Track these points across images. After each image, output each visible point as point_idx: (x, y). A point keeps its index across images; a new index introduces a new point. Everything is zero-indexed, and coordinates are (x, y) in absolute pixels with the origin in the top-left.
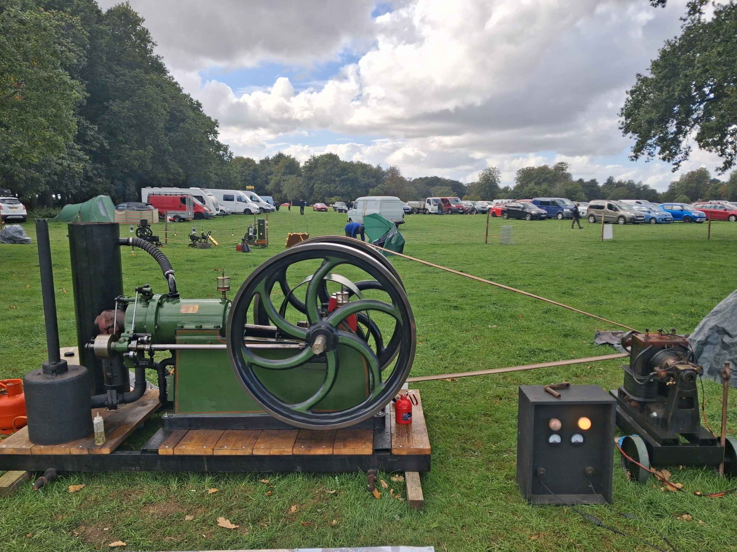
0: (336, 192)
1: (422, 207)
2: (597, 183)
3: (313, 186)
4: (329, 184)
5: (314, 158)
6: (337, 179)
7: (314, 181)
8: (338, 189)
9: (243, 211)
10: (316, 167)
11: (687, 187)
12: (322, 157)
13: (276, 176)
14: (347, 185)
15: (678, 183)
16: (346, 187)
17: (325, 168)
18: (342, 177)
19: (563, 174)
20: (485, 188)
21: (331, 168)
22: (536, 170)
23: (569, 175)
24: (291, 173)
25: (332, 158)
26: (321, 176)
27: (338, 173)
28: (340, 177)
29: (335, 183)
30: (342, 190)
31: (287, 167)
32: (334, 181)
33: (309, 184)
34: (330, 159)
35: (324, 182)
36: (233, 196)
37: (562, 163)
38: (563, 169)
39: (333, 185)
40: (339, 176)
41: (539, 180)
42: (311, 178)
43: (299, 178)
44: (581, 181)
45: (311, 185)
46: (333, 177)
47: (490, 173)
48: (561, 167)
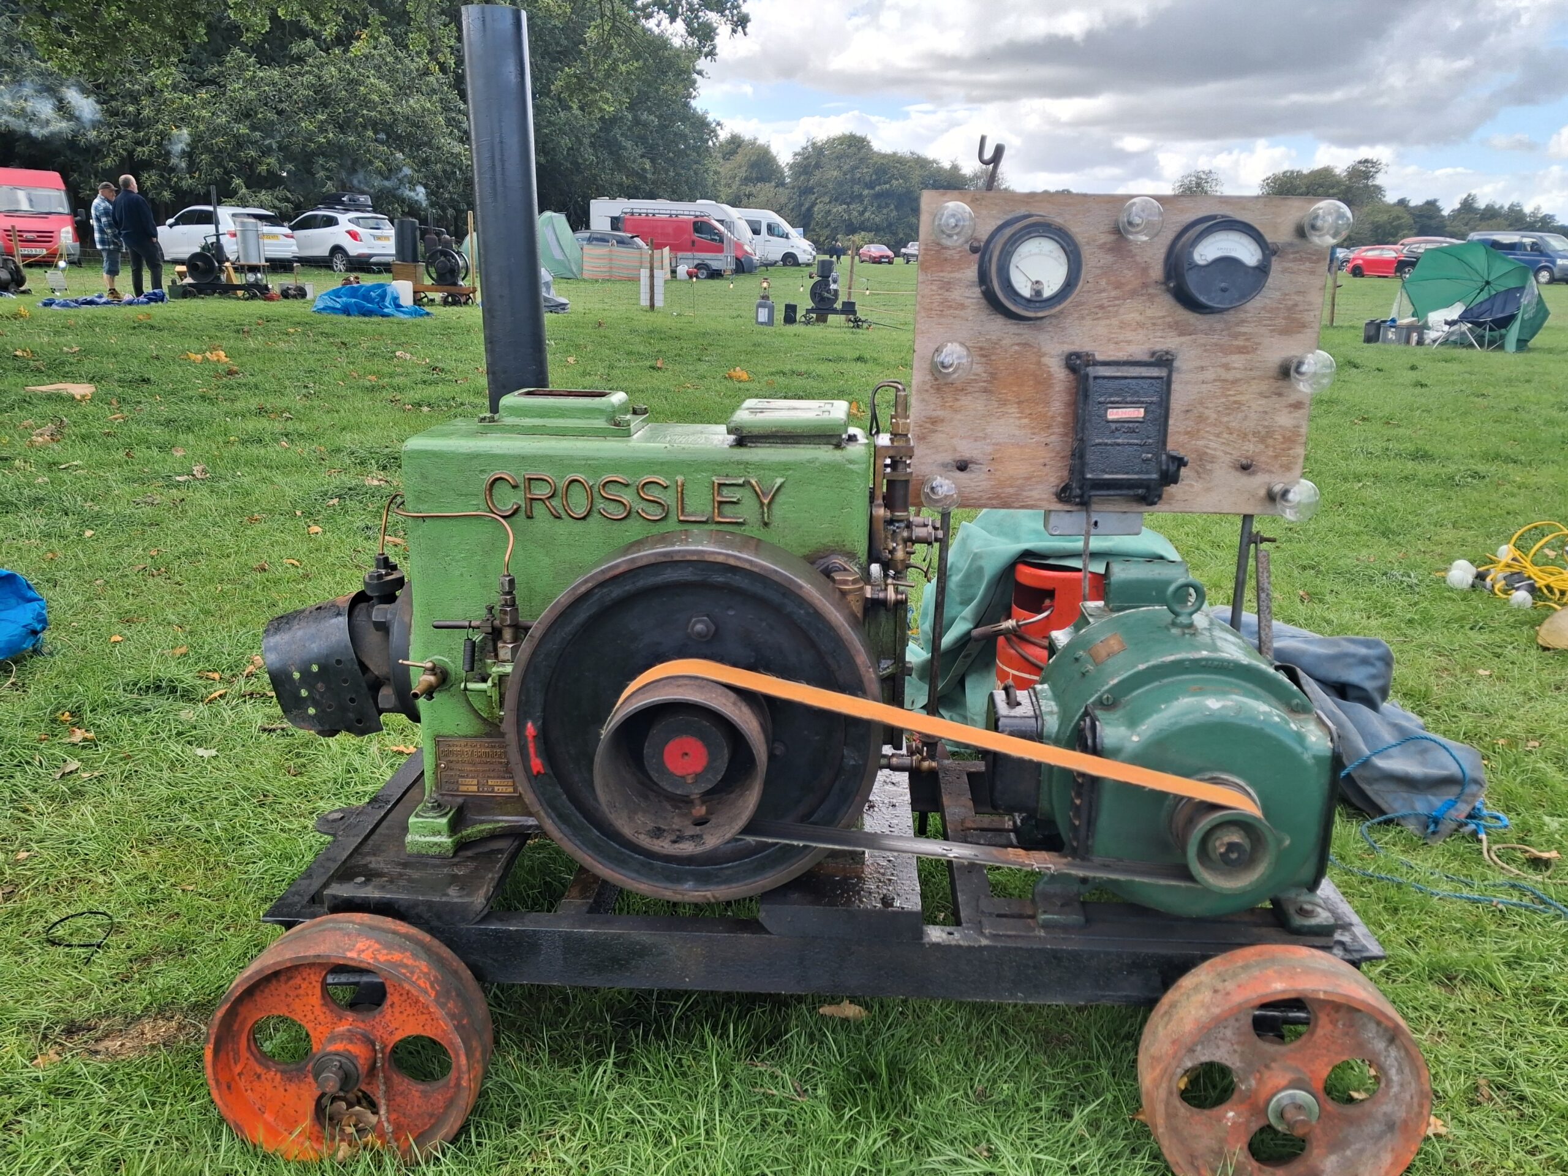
0: (863, 222)
2: (1439, 210)
3: (810, 209)
4: (848, 204)
5: (814, 144)
6: (866, 192)
7: (813, 197)
8: (867, 214)
9: (779, 257)
10: (818, 166)
12: (831, 142)
13: (729, 186)
14: (887, 205)
16: (885, 211)
17: (840, 167)
18: (878, 188)
19: (1367, 186)
21: (854, 168)
22: (1306, 176)
23: (1378, 189)
24: (761, 179)
25: (855, 145)
26: (830, 186)
27: (867, 179)
28: (873, 188)
29: (862, 202)
30: (877, 219)
31: (754, 165)
32: (860, 198)
33: (801, 205)
34: (850, 146)
35: (836, 200)
36: (759, 223)
37: (1367, 162)
38: (1367, 175)
39: (856, 207)
40: (870, 185)
42: (808, 191)
43: (781, 189)
44: (1402, 203)
45: (807, 205)
46: (856, 188)
47: (1198, 185)
48: (1363, 172)
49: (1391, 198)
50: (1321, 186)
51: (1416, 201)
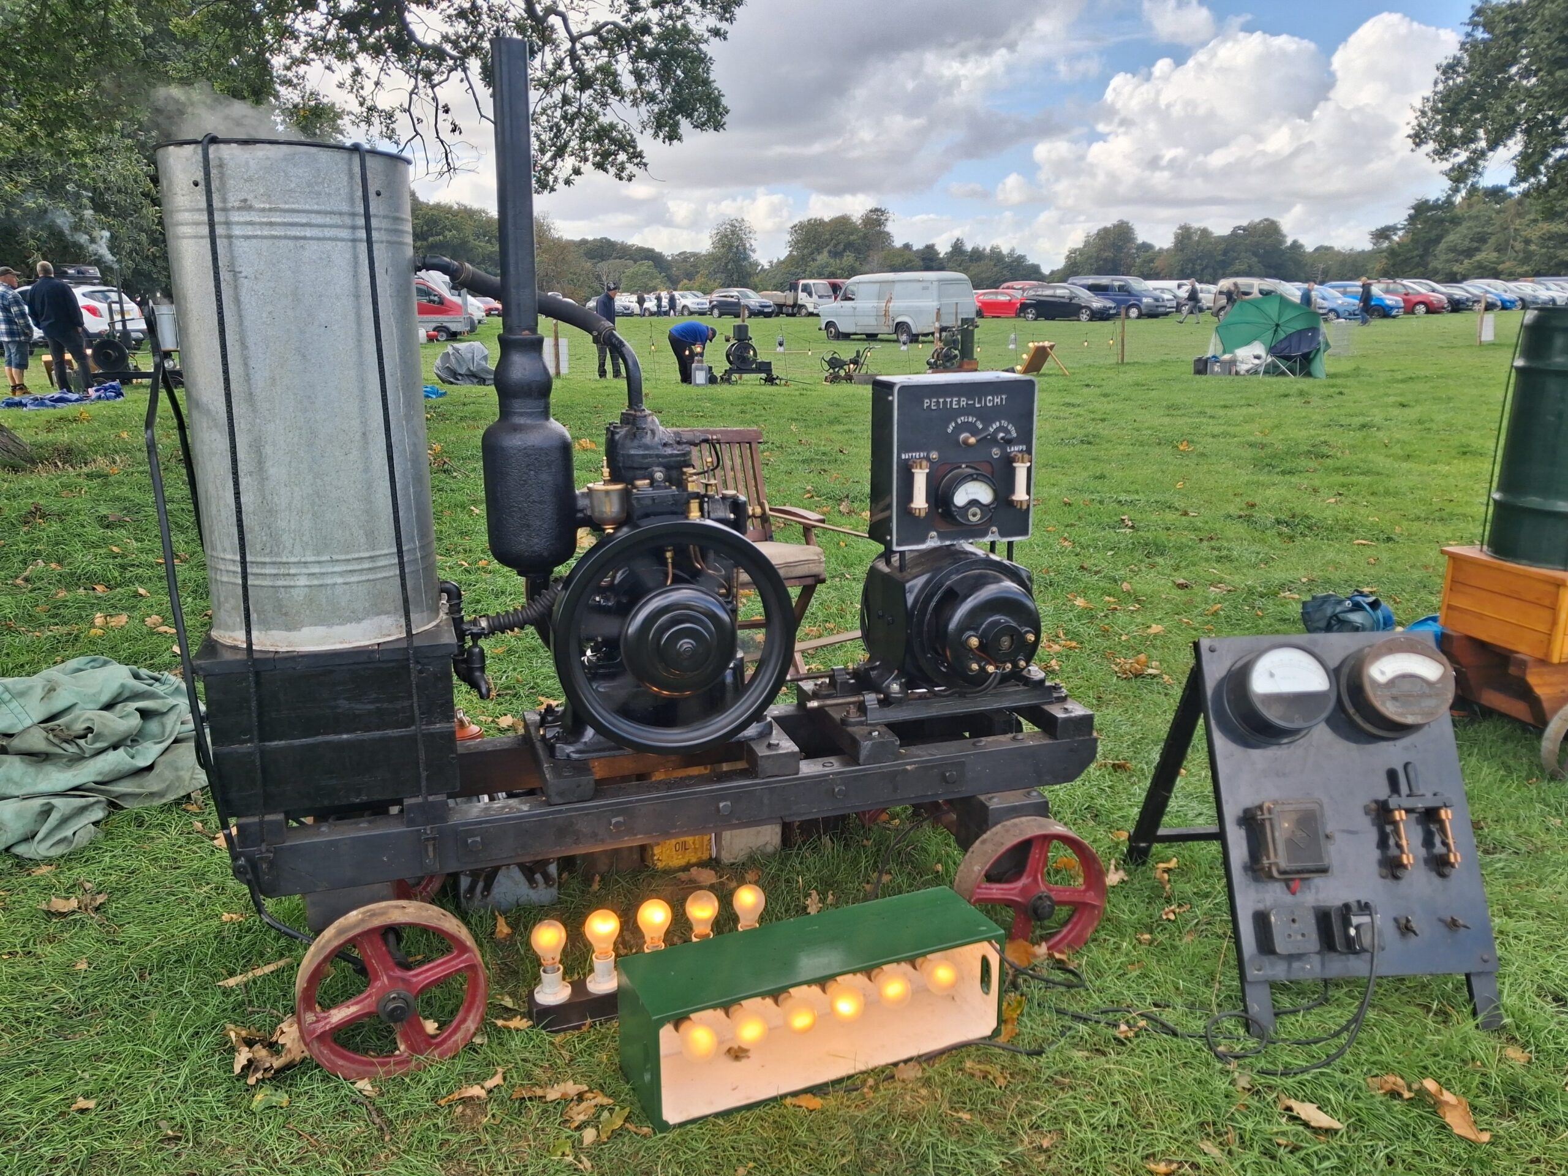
1: (790, 302)
11: (1098, 258)
15: (1081, 252)
18: (431, 239)
19: (879, 233)
20: (726, 264)
22: (828, 224)
23: (888, 235)
28: (426, 240)
37: (877, 210)
38: (878, 223)
41: (835, 246)
44: (907, 247)
47: (733, 232)
48: (875, 220)
49: (898, 243)
50: (843, 232)
51: (918, 245)
